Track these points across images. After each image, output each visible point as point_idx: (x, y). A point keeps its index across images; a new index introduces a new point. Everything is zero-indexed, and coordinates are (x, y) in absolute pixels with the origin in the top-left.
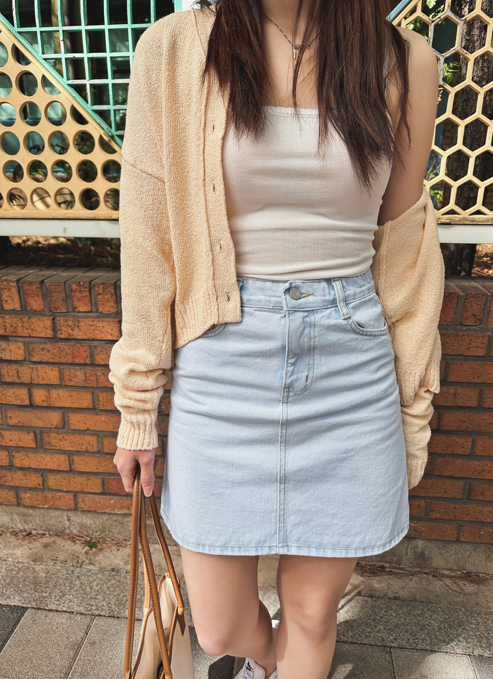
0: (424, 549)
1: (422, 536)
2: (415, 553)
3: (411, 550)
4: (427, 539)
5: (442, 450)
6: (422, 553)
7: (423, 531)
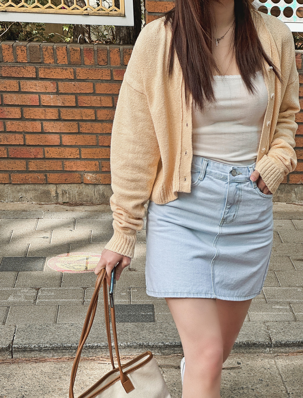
0: (104, 191)
1: (101, 183)
2: (99, 194)
3: (96, 192)
4: (104, 184)
5: (101, 131)
6: (103, 194)
7: (100, 179)
